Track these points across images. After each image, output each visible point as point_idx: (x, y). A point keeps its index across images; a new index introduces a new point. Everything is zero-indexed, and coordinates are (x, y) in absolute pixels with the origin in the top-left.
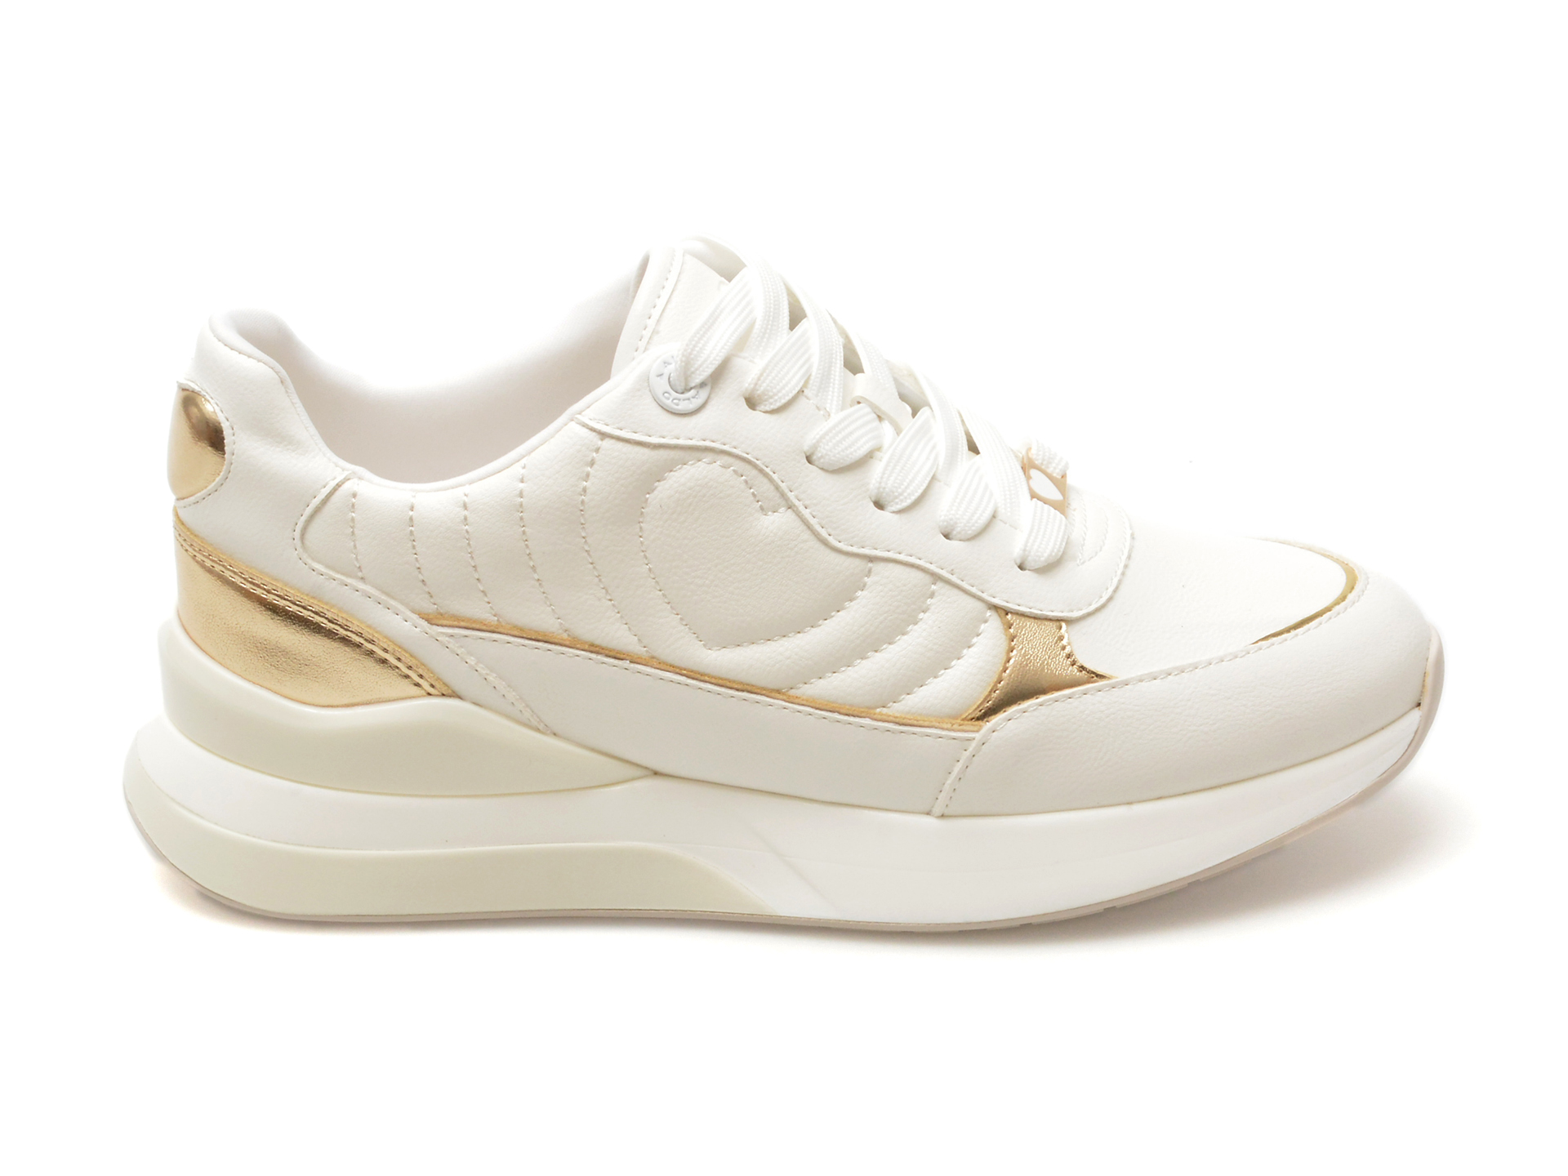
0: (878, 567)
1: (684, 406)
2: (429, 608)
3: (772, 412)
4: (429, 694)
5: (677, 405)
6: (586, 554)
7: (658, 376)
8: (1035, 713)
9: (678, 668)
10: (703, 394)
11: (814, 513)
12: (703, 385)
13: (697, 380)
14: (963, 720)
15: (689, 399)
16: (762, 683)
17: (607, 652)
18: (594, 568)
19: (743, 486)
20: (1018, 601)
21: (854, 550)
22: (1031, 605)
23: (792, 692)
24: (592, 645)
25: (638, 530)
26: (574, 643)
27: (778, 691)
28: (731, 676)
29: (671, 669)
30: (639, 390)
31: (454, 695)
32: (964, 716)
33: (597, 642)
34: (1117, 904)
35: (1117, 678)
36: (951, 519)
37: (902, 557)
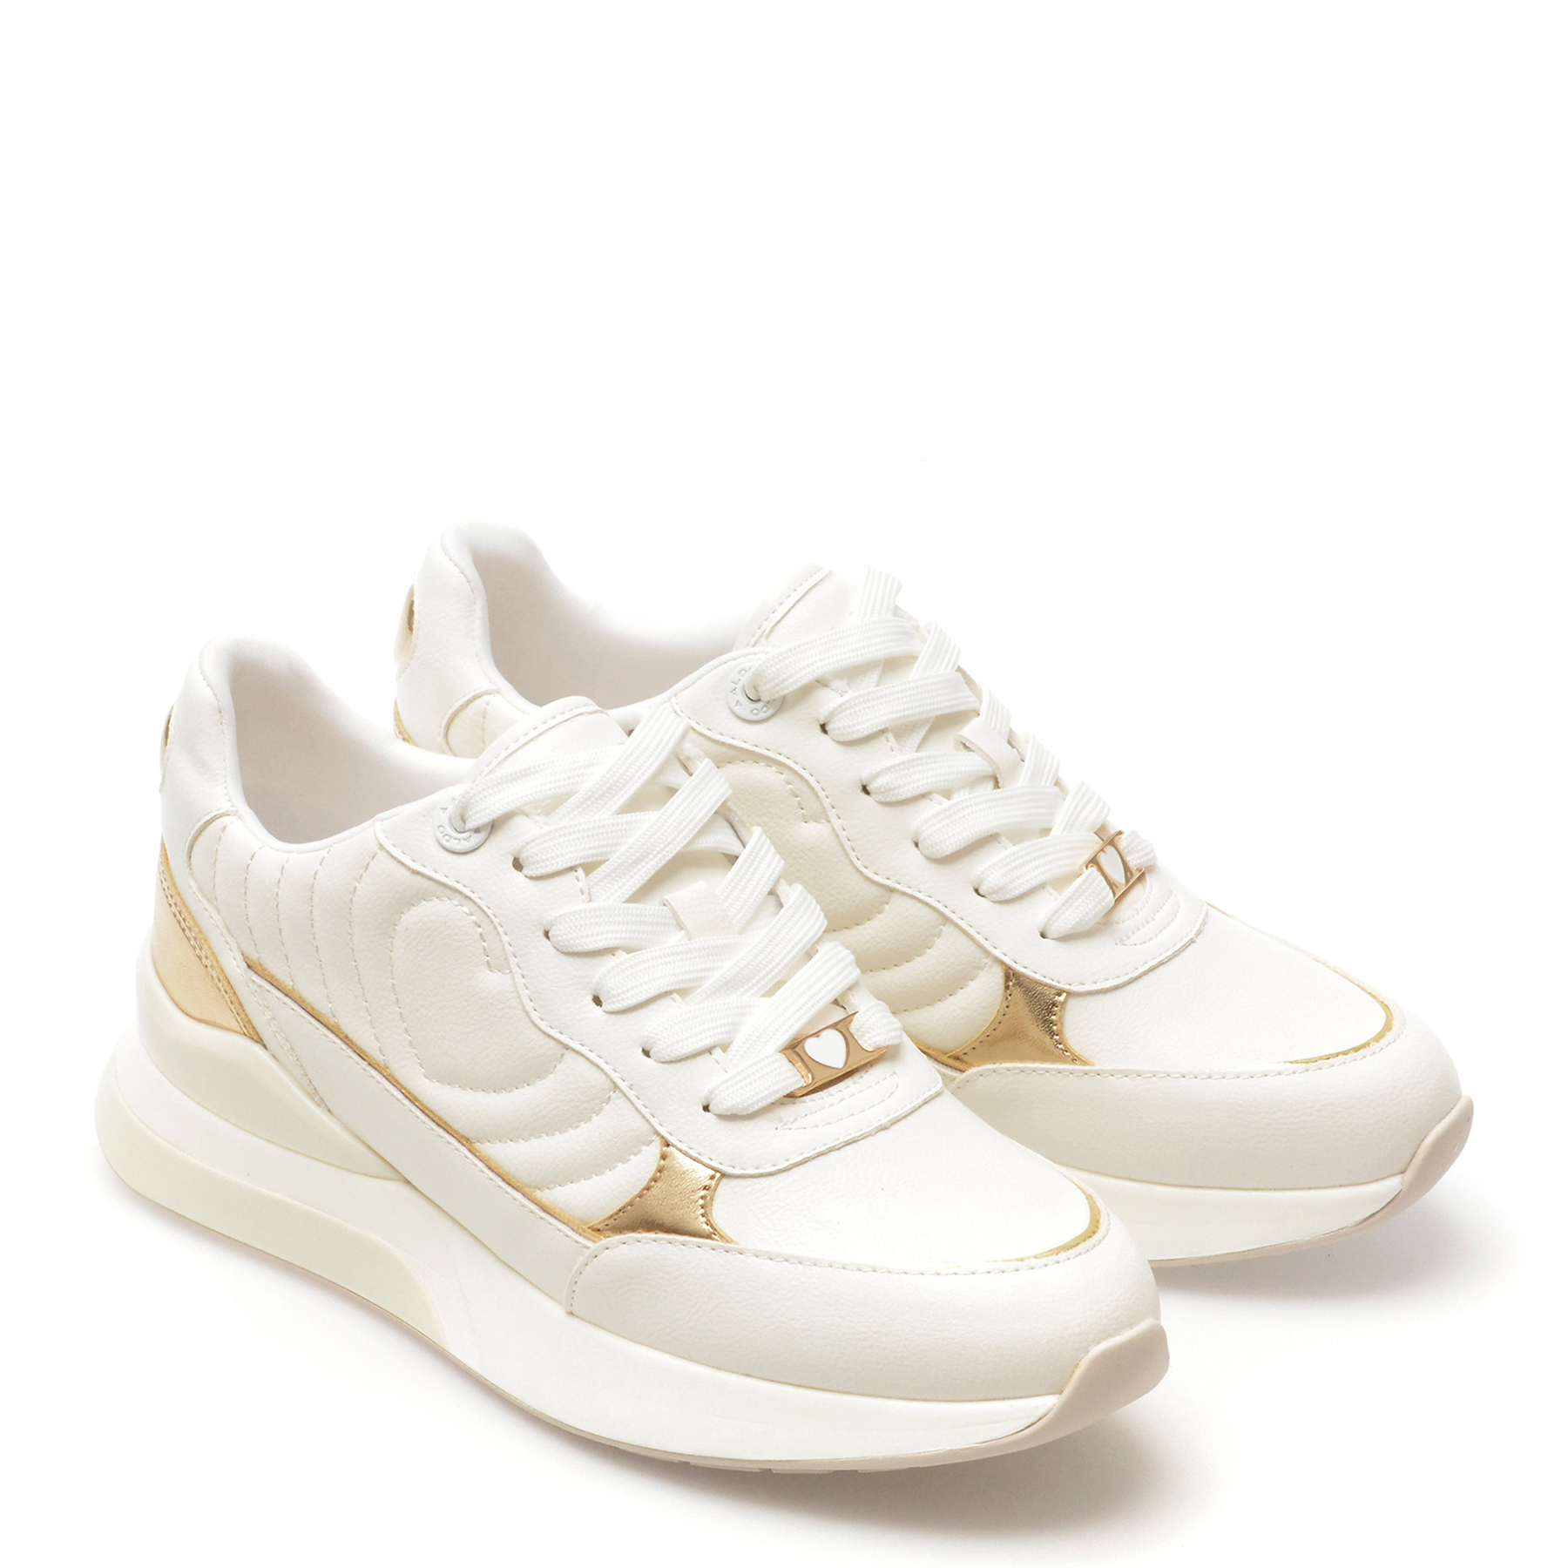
0: (569, 1055)
1: (453, 845)
2: (254, 956)
3: (531, 878)
4: (245, 1035)
5: (448, 841)
6: (351, 950)
7: (442, 809)
8: (647, 1246)
9: (401, 1085)
10: (476, 839)
11: (528, 985)
12: (477, 830)
13: (471, 824)
14: (589, 1228)
15: (460, 840)
16: (456, 1126)
17: (355, 1049)
18: (356, 966)
19: (477, 936)
20: (681, 1138)
21: (552, 1032)
22: (693, 1145)
23: (478, 1145)
24: (347, 1037)
25: (389, 944)
26: (335, 1030)
27: (468, 1140)
28: (435, 1109)
29: (396, 1084)
30: (424, 816)
31: (260, 1041)
32: (590, 1225)
33: (350, 1036)
34: (692, 1461)
35: (737, 1244)
36: (653, 1038)
37: (592, 1056)
